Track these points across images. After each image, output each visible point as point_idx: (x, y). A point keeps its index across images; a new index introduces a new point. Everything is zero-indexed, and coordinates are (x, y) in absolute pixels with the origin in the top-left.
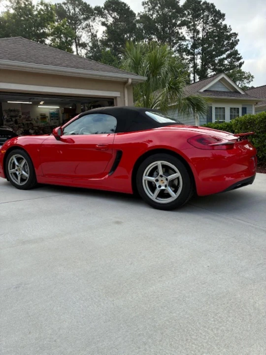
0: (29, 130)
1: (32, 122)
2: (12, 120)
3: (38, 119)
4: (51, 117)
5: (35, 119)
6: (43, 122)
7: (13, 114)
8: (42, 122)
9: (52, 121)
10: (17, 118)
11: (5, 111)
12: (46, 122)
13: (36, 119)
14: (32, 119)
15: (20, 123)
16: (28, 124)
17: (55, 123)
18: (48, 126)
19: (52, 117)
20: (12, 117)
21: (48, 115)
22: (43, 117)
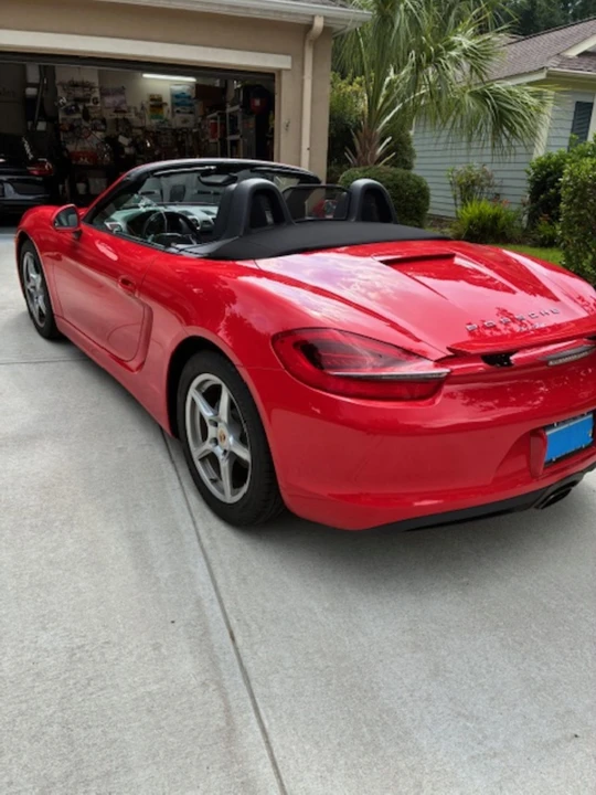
0: (117, 137)
1: (127, 116)
2: (77, 109)
3: (143, 108)
4: (175, 104)
5: (135, 108)
6: (156, 118)
7: (79, 93)
8: (152, 117)
9: (177, 115)
10: (87, 105)
11: (62, 84)
12: (161, 118)
13: (139, 110)
14: (129, 108)
15: (95, 119)
16: (117, 120)
17: (185, 121)
18: (165, 129)
19: (177, 104)
20: (77, 100)
21: (167, 99)
22: (157, 103)
